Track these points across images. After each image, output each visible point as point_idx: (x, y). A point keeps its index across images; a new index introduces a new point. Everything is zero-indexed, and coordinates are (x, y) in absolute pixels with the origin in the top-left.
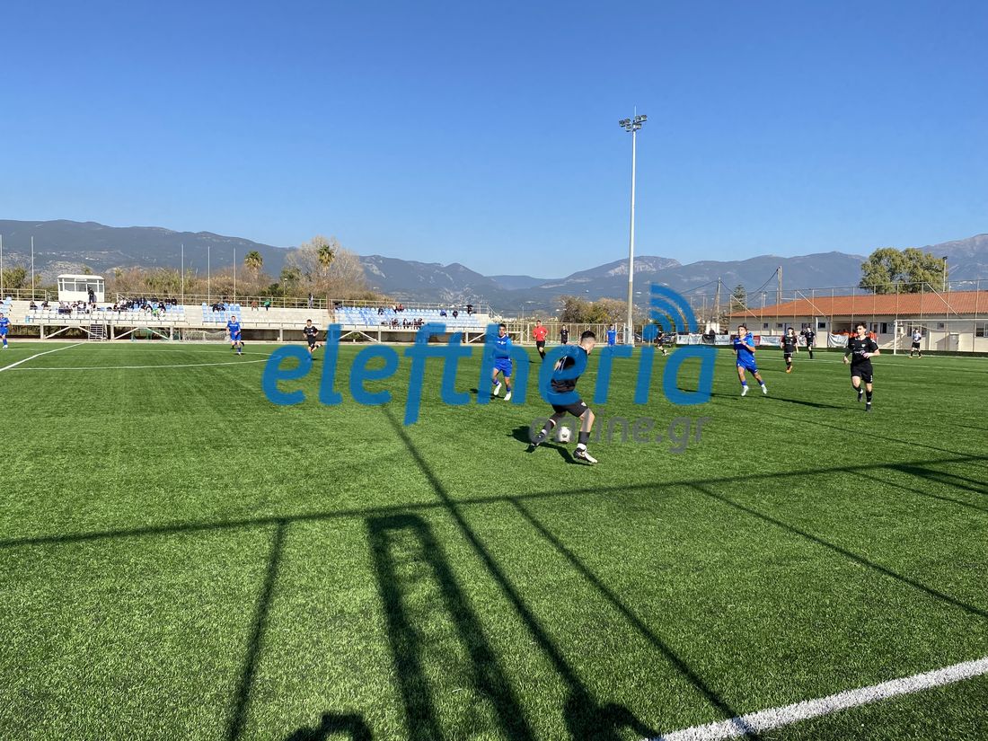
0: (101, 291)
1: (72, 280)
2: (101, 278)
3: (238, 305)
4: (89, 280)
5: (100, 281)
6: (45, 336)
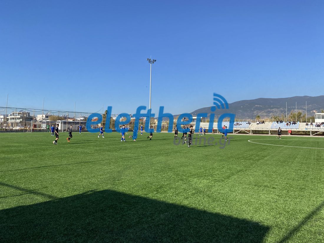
1: (320, 115)
6: (312, 134)
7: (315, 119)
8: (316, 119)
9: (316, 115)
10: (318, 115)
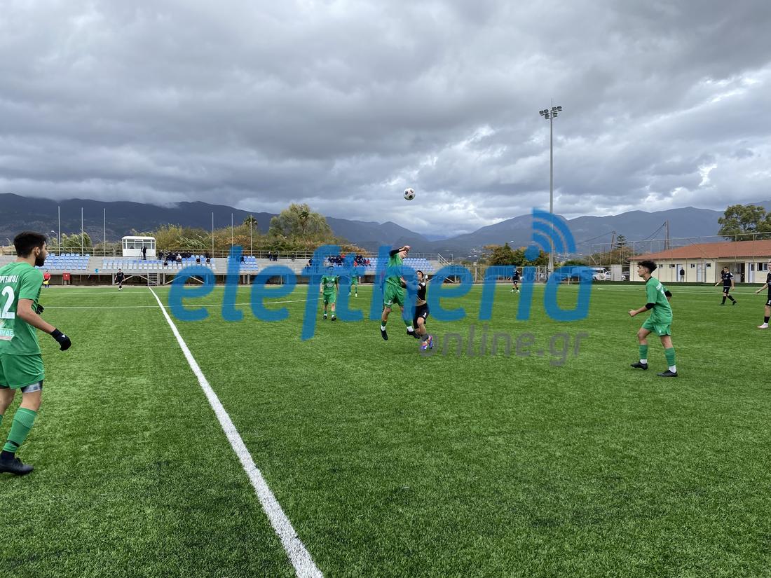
0: (153, 248)
1: (133, 240)
2: (153, 238)
3: (254, 257)
4: (145, 241)
5: (153, 241)
6: (116, 282)
7: (124, 250)
8: (125, 248)
9: (124, 240)
10: (128, 240)
